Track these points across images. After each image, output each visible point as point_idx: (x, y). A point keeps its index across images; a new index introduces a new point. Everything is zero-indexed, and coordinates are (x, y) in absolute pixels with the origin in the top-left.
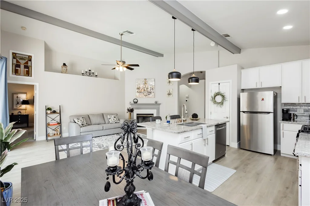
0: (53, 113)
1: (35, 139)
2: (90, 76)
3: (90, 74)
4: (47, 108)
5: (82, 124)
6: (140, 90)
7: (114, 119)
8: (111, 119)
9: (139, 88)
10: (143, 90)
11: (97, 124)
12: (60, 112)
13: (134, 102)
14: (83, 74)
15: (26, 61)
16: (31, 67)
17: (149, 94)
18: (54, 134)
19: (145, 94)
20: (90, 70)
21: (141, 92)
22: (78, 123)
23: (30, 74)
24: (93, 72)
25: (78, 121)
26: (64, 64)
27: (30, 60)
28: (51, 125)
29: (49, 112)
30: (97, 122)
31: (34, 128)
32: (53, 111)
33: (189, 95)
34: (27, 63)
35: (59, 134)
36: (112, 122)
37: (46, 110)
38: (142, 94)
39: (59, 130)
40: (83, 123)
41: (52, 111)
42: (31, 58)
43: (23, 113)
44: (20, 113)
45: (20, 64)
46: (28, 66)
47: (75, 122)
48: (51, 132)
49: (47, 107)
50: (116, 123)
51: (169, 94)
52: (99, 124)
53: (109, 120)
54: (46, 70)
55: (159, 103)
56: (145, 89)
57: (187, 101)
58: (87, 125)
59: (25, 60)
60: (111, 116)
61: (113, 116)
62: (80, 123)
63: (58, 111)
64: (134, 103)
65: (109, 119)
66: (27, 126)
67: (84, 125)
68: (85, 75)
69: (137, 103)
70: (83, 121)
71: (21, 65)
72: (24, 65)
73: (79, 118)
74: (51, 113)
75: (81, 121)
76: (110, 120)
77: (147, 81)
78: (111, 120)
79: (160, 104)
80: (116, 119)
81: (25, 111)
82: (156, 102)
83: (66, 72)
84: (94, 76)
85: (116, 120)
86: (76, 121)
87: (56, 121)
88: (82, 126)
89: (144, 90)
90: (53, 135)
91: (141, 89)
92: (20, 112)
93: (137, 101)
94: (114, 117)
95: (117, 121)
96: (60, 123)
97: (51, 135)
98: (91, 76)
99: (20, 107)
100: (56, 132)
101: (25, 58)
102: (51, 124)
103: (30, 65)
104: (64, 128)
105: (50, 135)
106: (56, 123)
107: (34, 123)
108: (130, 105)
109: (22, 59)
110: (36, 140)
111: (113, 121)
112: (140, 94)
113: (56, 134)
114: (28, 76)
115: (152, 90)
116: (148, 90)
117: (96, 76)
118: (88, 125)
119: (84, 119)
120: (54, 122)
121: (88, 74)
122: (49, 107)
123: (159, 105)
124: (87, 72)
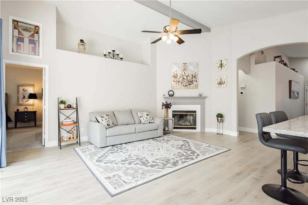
0: (68, 108)
1: (43, 145)
2: (114, 58)
3: (114, 56)
4: (59, 101)
5: (108, 124)
6: (177, 79)
7: (147, 118)
8: (143, 117)
9: (176, 76)
10: (181, 78)
11: (125, 124)
12: (77, 107)
13: (169, 94)
14: (105, 55)
15: (32, 33)
16: (38, 43)
17: (190, 84)
18: (70, 138)
19: (185, 84)
20: (114, 51)
21: (179, 82)
22: (102, 122)
23: (38, 52)
24: (118, 54)
25: (102, 121)
26: (82, 41)
27: (37, 33)
28: (66, 125)
29: (62, 106)
30: (126, 122)
31: (42, 128)
32: (68, 105)
33: (245, 85)
34: (33, 36)
35: (75, 138)
36: (144, 122)
37: (59, 103)
38: (180, 84)
39: (75, 132)
40: (108, 122)
41: (66, 105)
42: (39, 29)
43: (30, 109)
44: (26, 110)
45: (23, 37)
46: (34, 40)
47: (99, 122)
48: (65, 136)
49: (60, 99)
50: (150, 123)
51: (220, 83)
52: (127, 125)
53: (140, 119)
54: (58, 47)
55: (204, 95)
56: (185, 77)
57: (242, 93)
58: (113, 126)
59: (30, 32)
60: (143, 113)
61: (145, 114)
62: (105, 123)
63: (75, 106)
64: (170, 96)
65: (140, 117)
66: (34, 125)
67: (110, 126)
68: (108, 56)
69: (173, 96)
70: (109, 120)
71: (25, 39)
72: (29, 39)
73: (103, 116)
74: (65, 107)
75: (106, 120)
76: (142, 119)
77: (187, 65)
78: (144, 119)
79: (206, 97)
80: (150, 118)
81: (32, 107)
82: (200, 95)
83: (84, 51)
84: (119, 59)
85: (149, 120)
86: (100, 120)
87: (72, 120)
88: (108, 127)
89: (183, 78)
90: (68, 139)
91: (179, 76)
92: (26, 108)
93: (173, 93)
94: (147, 115)
95: (151, 120)
96: (77, 122)
97: (66, 140)
98: (116, 59)
99: (26, 103)
100: (72, 135)
101: (30, 29)
102: (65, 123)
103: (38, 40)
104: (82, 129)
105: (64, 140)
106: (72, 122)
107: (42, 122)
108: (164, 99)
109: (26, 30)
110: (46, 146)
111: (146, 120)
112: (178, 84)
113: (72, 138)
114: (35, 54)
115: (194, 78)
116: (188, 78)
117: (122, 58)
118: (115, 126)
119: (109, 117)
120: (69, 121)
121: (111, 56)
122: (62, 100)
123: (204, 99)
124: (110, 53)
